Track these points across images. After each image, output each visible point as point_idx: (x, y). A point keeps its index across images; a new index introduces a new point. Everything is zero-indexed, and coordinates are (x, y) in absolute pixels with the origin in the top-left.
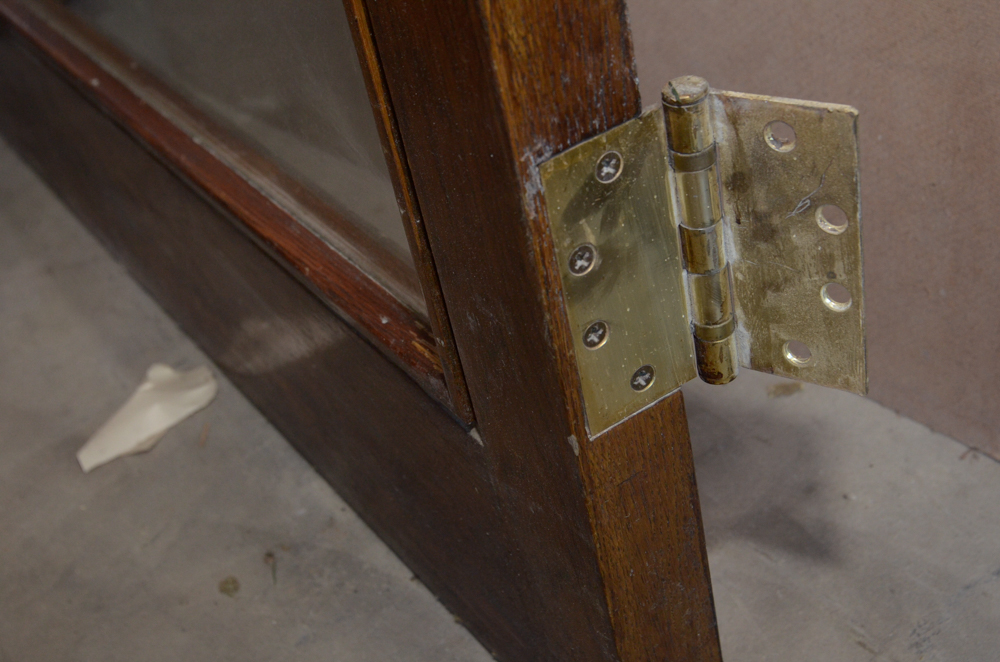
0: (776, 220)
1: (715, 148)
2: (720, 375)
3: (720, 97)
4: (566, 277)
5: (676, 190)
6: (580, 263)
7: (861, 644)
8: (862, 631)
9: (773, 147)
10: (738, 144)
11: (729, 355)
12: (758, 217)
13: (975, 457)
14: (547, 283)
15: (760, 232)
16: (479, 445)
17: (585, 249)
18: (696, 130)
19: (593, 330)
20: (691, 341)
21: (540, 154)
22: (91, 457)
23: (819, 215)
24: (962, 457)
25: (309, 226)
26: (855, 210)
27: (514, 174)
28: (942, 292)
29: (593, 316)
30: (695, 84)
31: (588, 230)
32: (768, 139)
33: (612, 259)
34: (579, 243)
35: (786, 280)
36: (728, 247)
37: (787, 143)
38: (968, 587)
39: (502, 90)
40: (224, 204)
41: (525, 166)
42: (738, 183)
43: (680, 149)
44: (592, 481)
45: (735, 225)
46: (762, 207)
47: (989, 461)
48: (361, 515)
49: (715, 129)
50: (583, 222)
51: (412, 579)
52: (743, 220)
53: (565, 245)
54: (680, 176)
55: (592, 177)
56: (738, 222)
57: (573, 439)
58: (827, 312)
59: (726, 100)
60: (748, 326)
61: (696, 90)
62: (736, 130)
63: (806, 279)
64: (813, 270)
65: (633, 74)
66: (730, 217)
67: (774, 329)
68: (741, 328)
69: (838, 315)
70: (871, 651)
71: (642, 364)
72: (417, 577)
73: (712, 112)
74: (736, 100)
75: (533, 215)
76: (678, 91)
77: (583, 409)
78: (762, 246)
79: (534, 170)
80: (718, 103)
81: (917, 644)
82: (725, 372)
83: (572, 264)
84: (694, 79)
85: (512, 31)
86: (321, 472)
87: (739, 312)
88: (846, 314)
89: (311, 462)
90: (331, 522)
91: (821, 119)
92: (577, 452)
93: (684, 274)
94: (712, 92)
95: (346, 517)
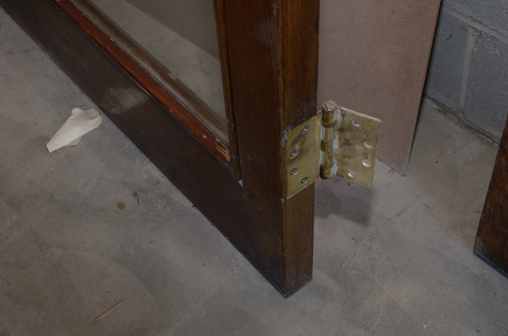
0: (352, 142)
1: (336, 121)
2: (327, 178)
3: (340, 109)
4: (289, 159)
5: (323, 131)
6: (293, 154)
7: (353, 239)
8: (353, 234)
9: (354, 124)
10: (343, 122)
11: (330, 172)
12: (346, 140)
13: (394, 172)
14: (284, 162)
15: (346, 143)
16: (240, 186)
17: (296, 151)
18: (332, 118)
19: (293, 171)
20: (319, 168)
21: (288, 130)
22: (52, 146)
23: (365, 143)
24: (389, 172)
25: (168, 90)
26: (377, 144)
27: (280, 136)
28: (389, 120)
29: (294, 167)
30: (333, 105)
31: (297, 146)
32: (353, 122)
33: (302, 152)
34: (294, 149)
35: (352, 156)
36: (336, 145)
37: (359, 123)
38: (388, 220)
39: (281, 117)
40: (130, 74)
41: (283, 134)
42: (341, 130)
43: (326, 122)
44: (285, 209)
45: (338, 140)
46: (348, 138)
47: (398, 174)
48: (170, 179)
49: (337, 116)
50: (296, 144)
51: (193, 207)
52: (341, 139)
53: (290, 151)
54: (324, 128)
55: (300, 133)
56: (340, 139)
57: (283, 200)
58: (363, 166)
59: (342, 110)
60: (337, 165)
61: (333, 107)
62: (344, 118)
63: (358, 157)
64: (361, 156)
65: (316, 105)
66: (337, 138)
67: (346, 167)
68: (335, 165)
69: (366, 168)
70: (356, 241)
71: (305, 176)
72: (194, 206)
73: (337, 112)
74: (345, 111)
75: (283, 146)
76: (328, 107)
77: (287, 192)
78: (346, 147)
79: (285, 135)
80: (339, 111)
81: (371, 239)
82: (328, 177)
83: (291, 155)
84: (333, 102)
85: (287, 103)
86: (152, 160)
87: (335, 161)
88: (369, 168)
89: (148, 156)
90: (158, 182)
91: (370, 122)
92: (283, 202)
93: (321, 152)
94: (338, 107)
95: (164, 180)
